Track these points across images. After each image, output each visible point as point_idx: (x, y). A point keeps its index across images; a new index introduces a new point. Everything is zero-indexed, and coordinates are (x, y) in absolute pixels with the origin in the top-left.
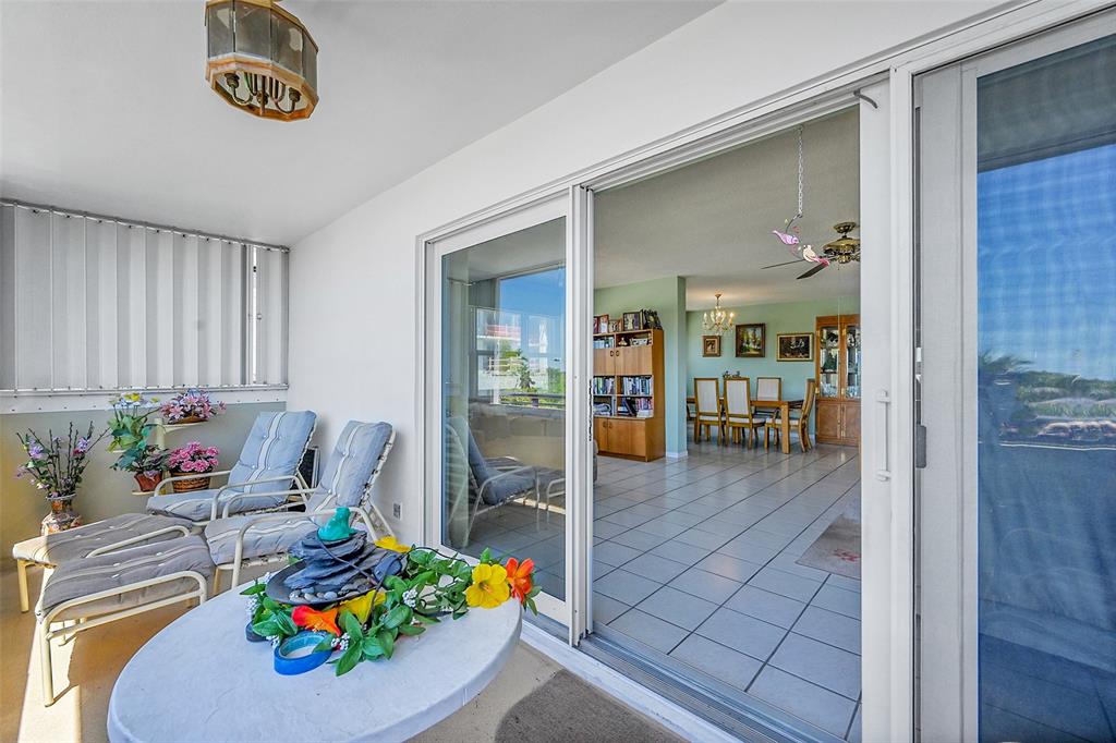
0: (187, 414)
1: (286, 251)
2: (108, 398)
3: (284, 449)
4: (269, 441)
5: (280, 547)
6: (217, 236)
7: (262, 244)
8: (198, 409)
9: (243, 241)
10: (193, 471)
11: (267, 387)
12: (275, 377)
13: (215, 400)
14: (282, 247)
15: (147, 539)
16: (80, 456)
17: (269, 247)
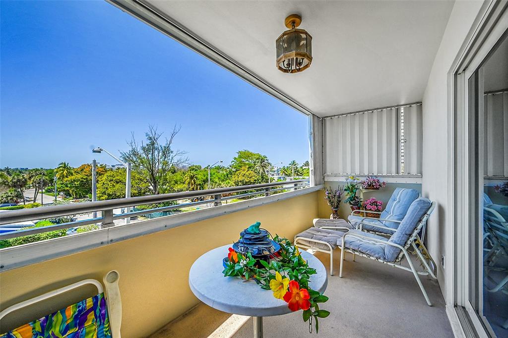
0: (370, 186)
1: (420, 104)
2: (345, 178)
3: (400, 207)
4: (396, 202)
5: (368, 252)
6: (385, 108)
7: (407, 105)
8: (374, 184)
9: (396, 106)
10: (371, 209)
11: (409, 175)
12: (414, 170)
13: (382, 180)
14: (418, 103)
15: (337, 229)
16: (339, 197)
17: (410, 105)
